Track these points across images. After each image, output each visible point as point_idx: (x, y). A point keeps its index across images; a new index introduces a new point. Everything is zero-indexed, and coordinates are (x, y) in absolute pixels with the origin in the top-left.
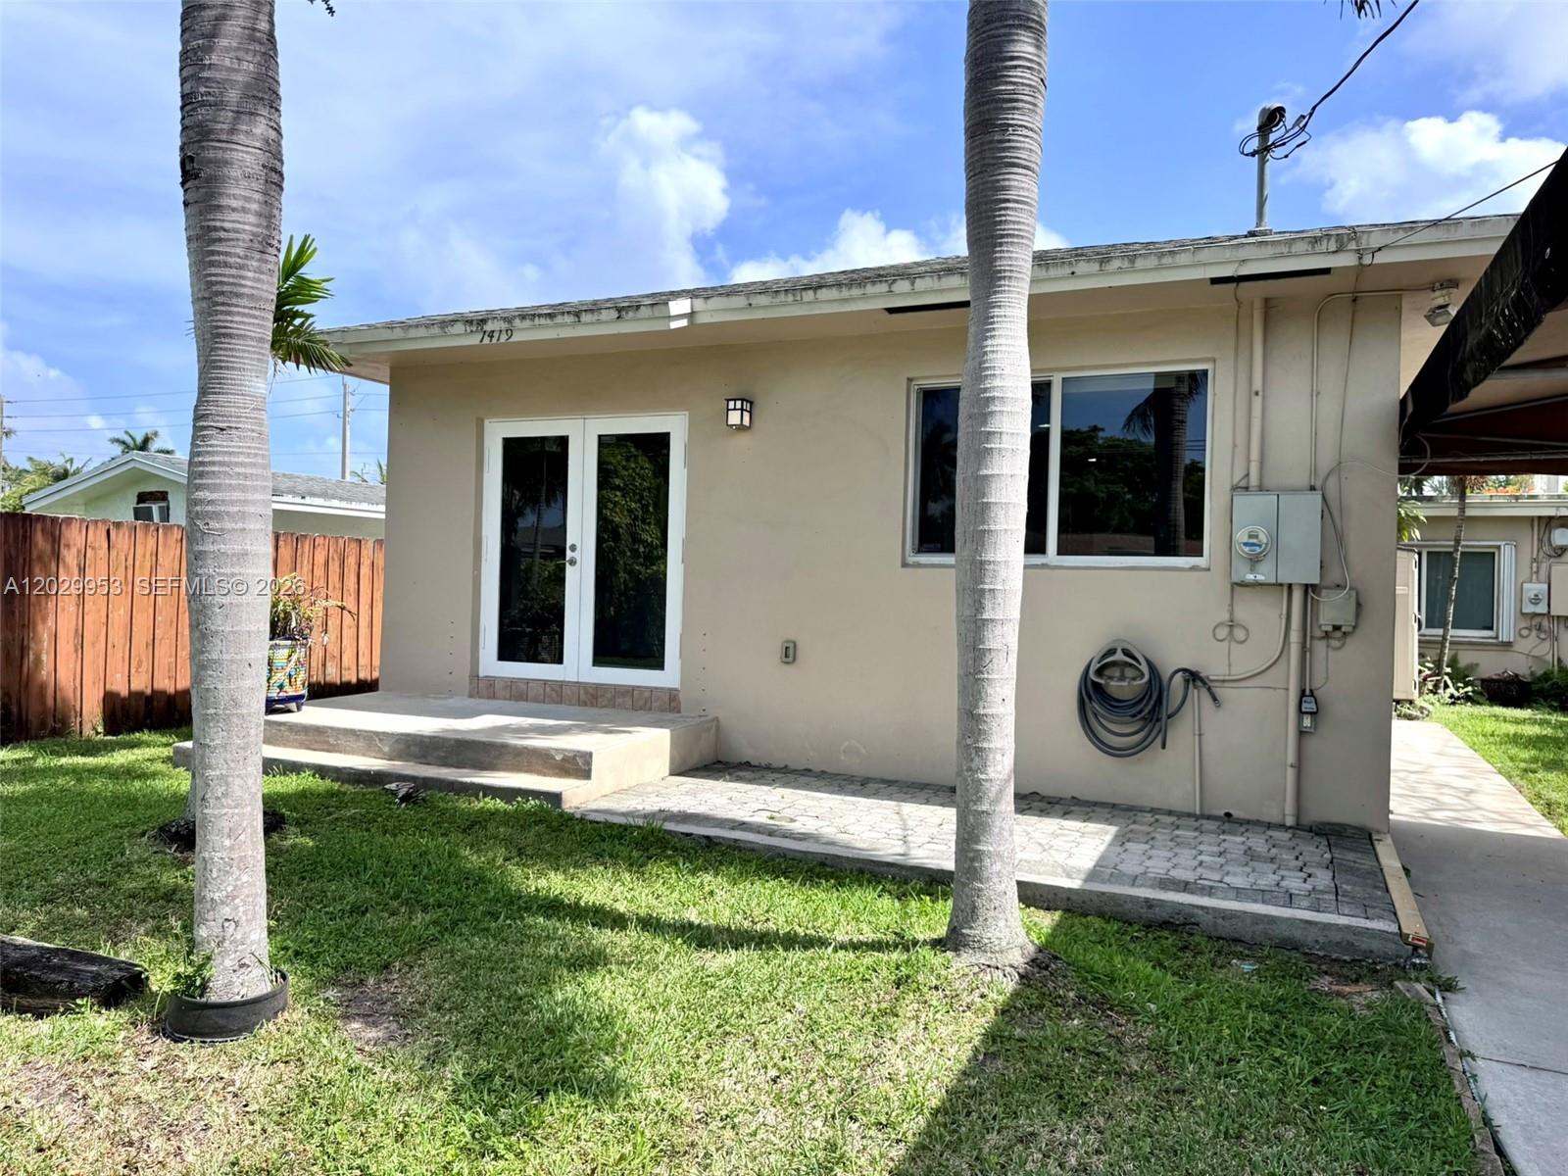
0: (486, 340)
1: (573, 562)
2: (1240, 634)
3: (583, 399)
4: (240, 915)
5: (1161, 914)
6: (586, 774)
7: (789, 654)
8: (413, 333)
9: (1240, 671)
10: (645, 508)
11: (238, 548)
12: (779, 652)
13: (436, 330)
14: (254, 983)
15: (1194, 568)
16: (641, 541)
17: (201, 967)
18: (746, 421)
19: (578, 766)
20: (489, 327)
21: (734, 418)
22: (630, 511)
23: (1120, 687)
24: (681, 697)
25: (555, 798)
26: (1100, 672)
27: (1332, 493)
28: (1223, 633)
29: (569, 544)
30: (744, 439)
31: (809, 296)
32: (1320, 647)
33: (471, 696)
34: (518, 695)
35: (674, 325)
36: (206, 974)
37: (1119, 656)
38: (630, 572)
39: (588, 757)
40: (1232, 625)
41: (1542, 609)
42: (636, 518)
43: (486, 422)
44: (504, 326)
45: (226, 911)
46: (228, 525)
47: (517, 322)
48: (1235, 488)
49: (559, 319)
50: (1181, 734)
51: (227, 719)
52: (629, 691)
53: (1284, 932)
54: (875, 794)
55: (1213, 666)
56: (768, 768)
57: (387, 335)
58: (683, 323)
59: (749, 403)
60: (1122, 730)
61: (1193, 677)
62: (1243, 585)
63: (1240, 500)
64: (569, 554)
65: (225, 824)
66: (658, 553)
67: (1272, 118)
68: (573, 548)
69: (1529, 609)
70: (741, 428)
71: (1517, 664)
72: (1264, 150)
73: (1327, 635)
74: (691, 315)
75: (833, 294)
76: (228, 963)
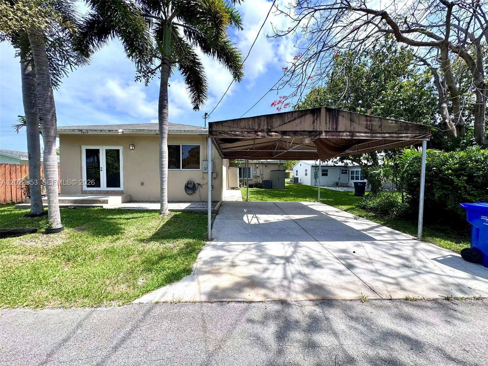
0: (83, 133)
1: (101, 170)
2: (204, 179)
3: (103, 143)
4: (57, 218)
5: (189, 211)
6: (107, 203)
7: (142, 184)
8: (66, 131)
9: (204, 183)
10: (115, 160)
11: (53, 170)
12: (140, 184)
13: (72, 131)
14: (60, 226)
15: (199, 171)
16: (114, 166)
17: (50, 225)
18: (133, 148)
19: (106, 202)
20: (83, 131)
21: (131, 148)
22: (112, 160)
23: (190, 186)
24: (124, 191)
25: (102, 207)
26: (187, 184)
27: (214, 161)
28: (202, 178)
29: (100, 167)
30: (133, 151)
31: (143, 131)
32: (213, 180)
33: (81, 194)
34: (92, 193)
35: (119, 133)
36: (52, 225)
37: (190, 182)
38: (113, 172)
39: (107, 200)
40: (203, 177)
41: (255, 175)
42: (113, 162)
43: (82, 146)
44: (86, 131)
45: (55, 217)
46: (52, 167)
47: (89, 131)
48: (203, 160)
49: (97, 131)
50: (197, 192)
51: (53, 192)
52: (114, 191)
53: (202, 211)
54: (156, 203)
55: (201, 183)
56: (140, 201)
57: (61, 131)
58: (121, 133)
59: (134, 145)
60: (190, 192)
61: (199, 184)
62: (204, 172)
63: (203, 162)
64: (101, 169)
65: (54, 206)
66: (118, 168)
67: (206, 114)
68: (101, 168)
69: (254, 175)
70: (132, 149)
71: (253, 182)
72: (205, 118)
73: (214, 178)
74: (123, 132)
75: (147, 131)
76: (55, 224)
